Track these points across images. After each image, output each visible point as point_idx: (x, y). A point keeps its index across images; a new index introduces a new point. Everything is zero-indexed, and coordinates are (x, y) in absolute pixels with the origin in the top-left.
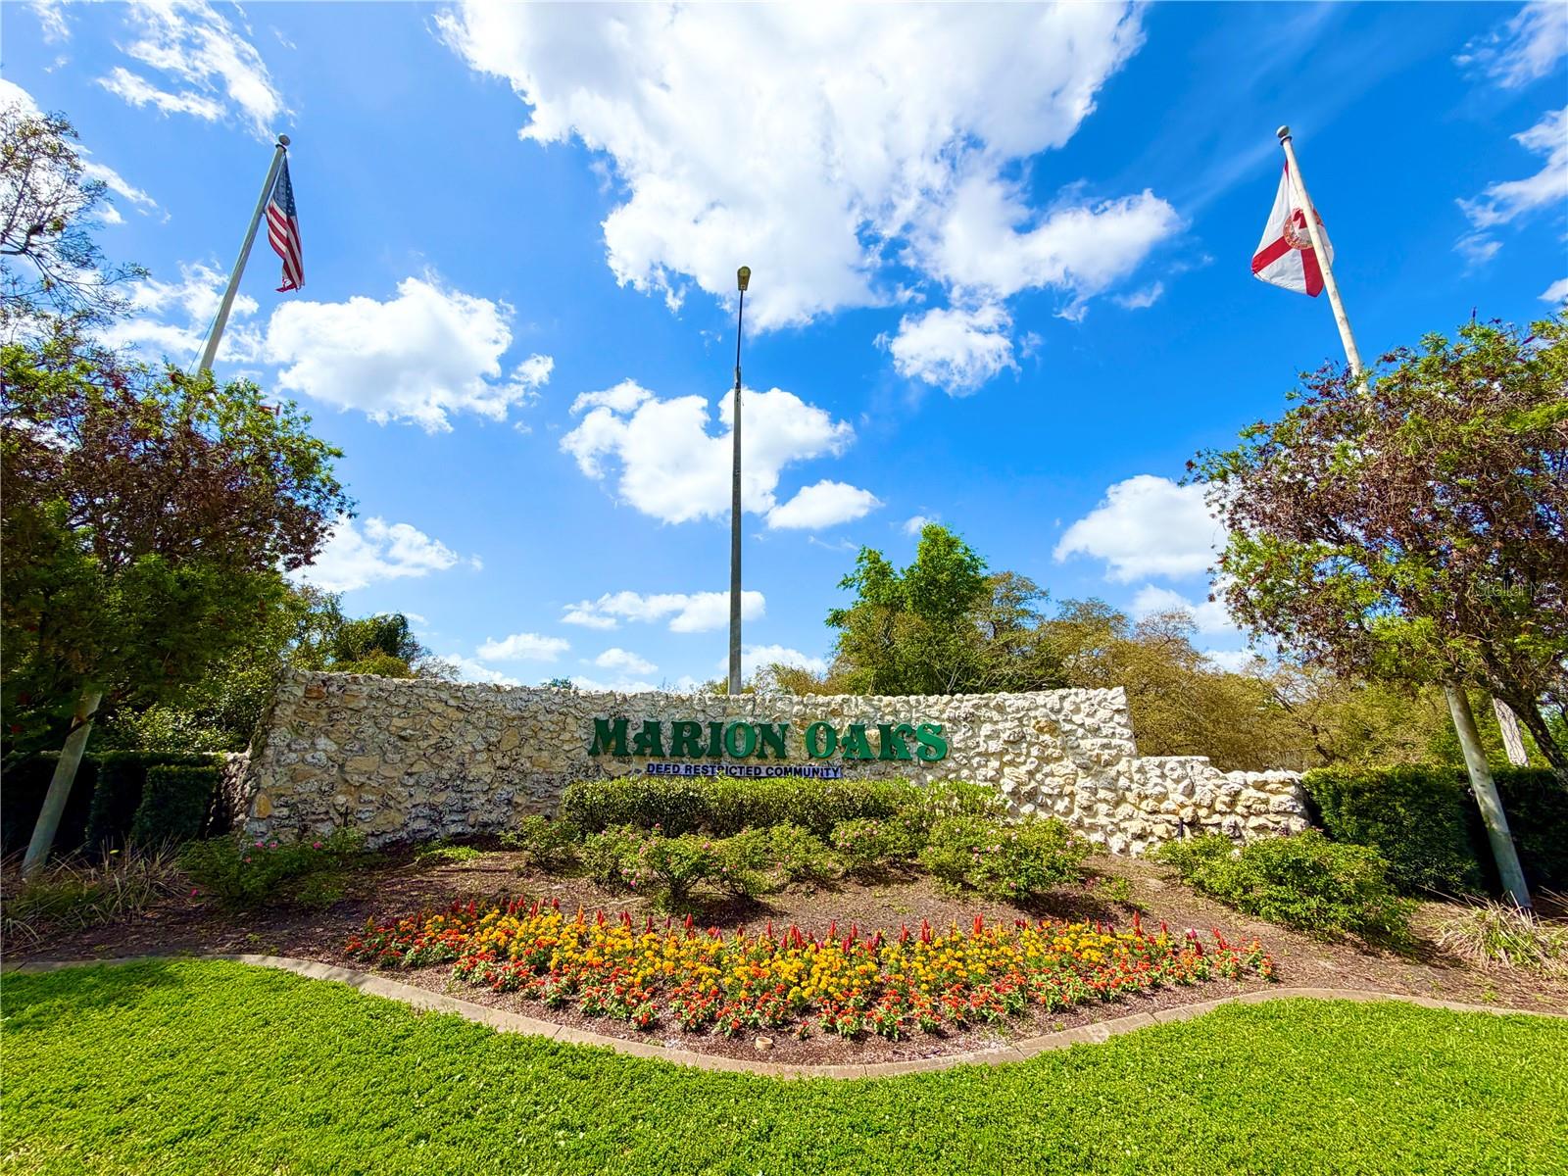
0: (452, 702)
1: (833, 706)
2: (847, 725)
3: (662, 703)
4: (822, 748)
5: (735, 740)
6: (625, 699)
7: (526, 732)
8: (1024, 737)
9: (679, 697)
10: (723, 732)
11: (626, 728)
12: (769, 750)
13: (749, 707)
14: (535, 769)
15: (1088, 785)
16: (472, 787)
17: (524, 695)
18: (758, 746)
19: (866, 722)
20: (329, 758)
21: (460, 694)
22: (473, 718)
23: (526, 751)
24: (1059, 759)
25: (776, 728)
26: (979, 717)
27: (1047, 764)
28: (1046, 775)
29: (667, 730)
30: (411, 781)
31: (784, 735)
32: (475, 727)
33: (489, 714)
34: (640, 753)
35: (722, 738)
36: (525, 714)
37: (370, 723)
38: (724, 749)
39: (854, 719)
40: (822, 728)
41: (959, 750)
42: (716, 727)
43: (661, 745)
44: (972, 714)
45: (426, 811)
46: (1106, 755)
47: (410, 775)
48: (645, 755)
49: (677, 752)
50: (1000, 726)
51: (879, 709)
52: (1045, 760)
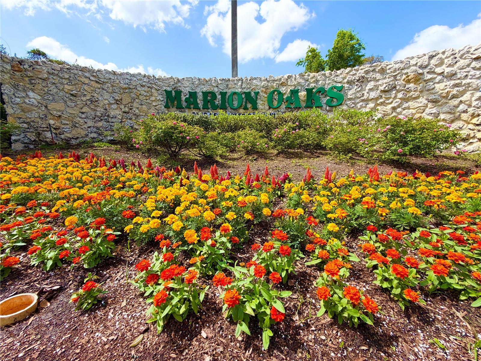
0: (92, 78)
1: (283, 80)
2: (289, 90)
3: (197, 82)
4: (275, 103)
5: (233, 101)
6: (179, 81)
7: (133, 95)
8: (395, 87)
9: (205, 79)
10: (227, 97)
11: (181, 95)
12: (249, 106)
13: (240, 83)
14: (141, 114)
15: (433, 112)
16: (113, 120)
17: (128, 77)
18: (244, 104)
19: (300, 88)
20: (38, 102)
21: (95, 74)
22: (105, 87)
23: (135, 105)
24: (418, 97)
25: (253, 94)
26: (367, 78)
27: (407, 102)
28: (404, 109)
29: (200, 96)
30: (83, 116)
31: (257, 98)
32: (107, 92)
33: (112, 86)
34: (188, 107)
35: (227, 100)
36: (131, 87)
37: (54, 87)
38: (228, 106)
39: (293, 87)
40: (276, 93)
41: (350, 99)
42: (223, 94)
43: (198, 104)
44: (363, 77)
45: (95, 130)
46: (455, 91)
47: (83, 113)
48: (191, 108)
49: (205, 107)
50: (380, 82)
51: (307, 80)
52: (406, 100)
